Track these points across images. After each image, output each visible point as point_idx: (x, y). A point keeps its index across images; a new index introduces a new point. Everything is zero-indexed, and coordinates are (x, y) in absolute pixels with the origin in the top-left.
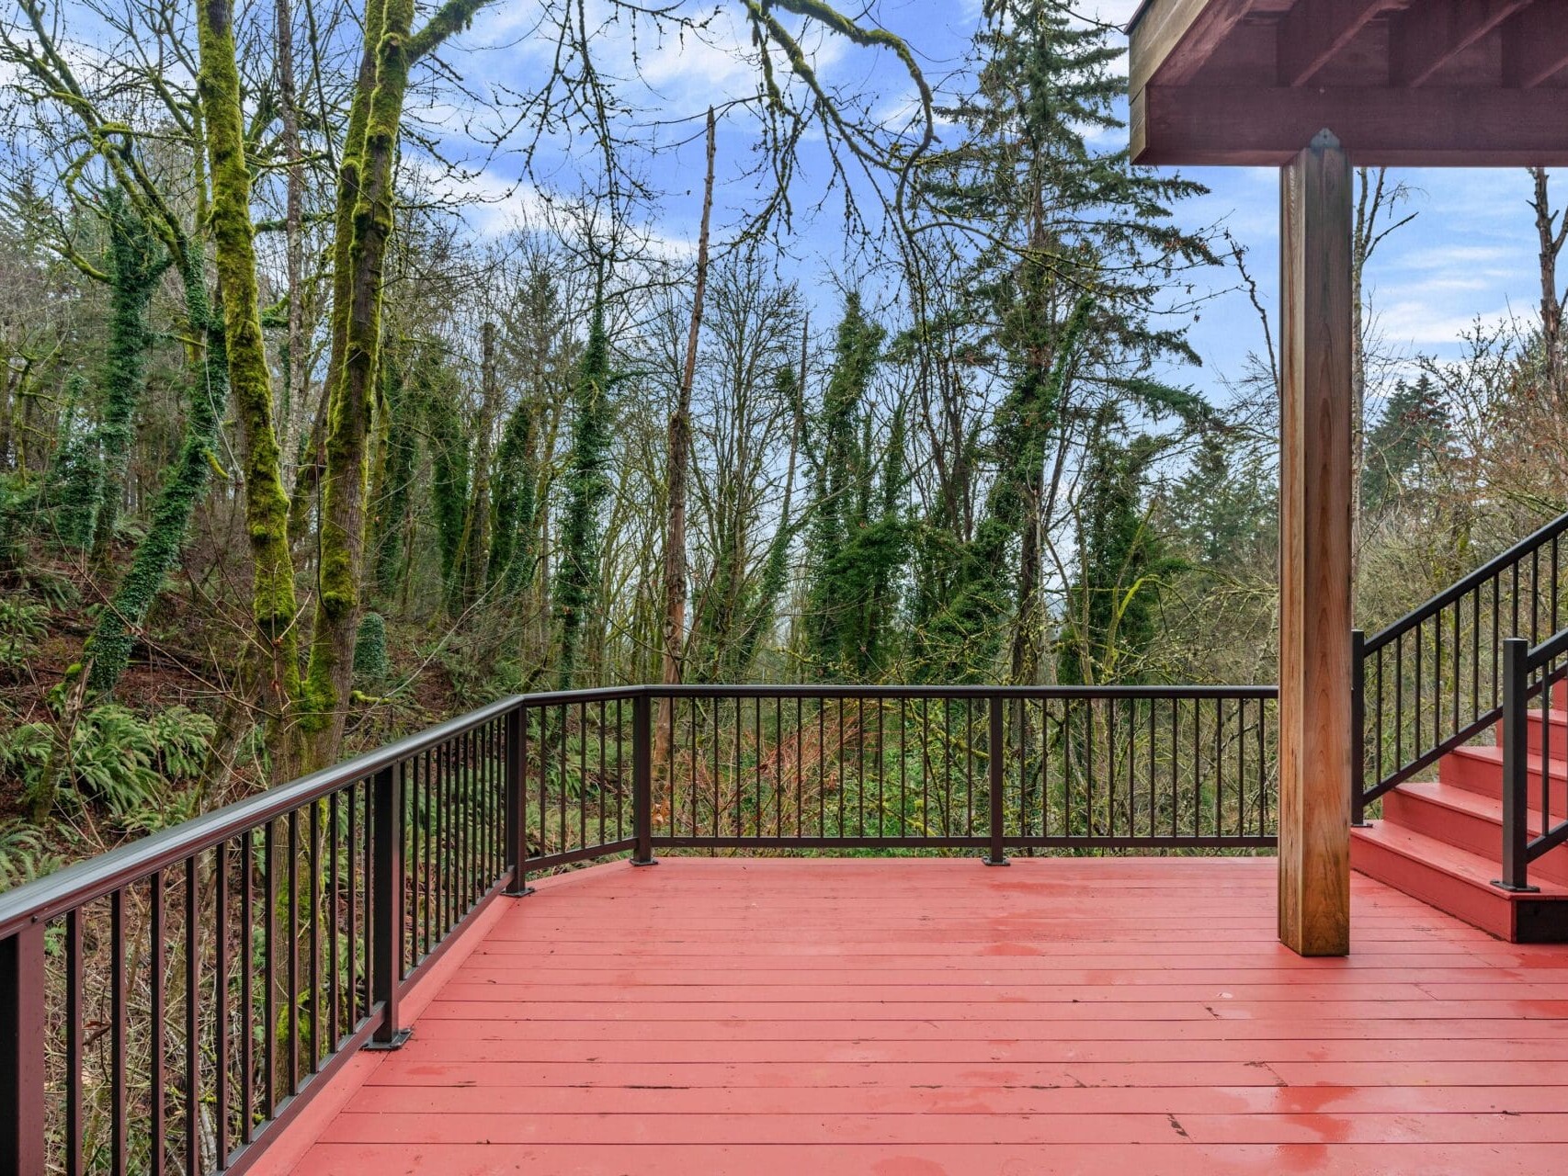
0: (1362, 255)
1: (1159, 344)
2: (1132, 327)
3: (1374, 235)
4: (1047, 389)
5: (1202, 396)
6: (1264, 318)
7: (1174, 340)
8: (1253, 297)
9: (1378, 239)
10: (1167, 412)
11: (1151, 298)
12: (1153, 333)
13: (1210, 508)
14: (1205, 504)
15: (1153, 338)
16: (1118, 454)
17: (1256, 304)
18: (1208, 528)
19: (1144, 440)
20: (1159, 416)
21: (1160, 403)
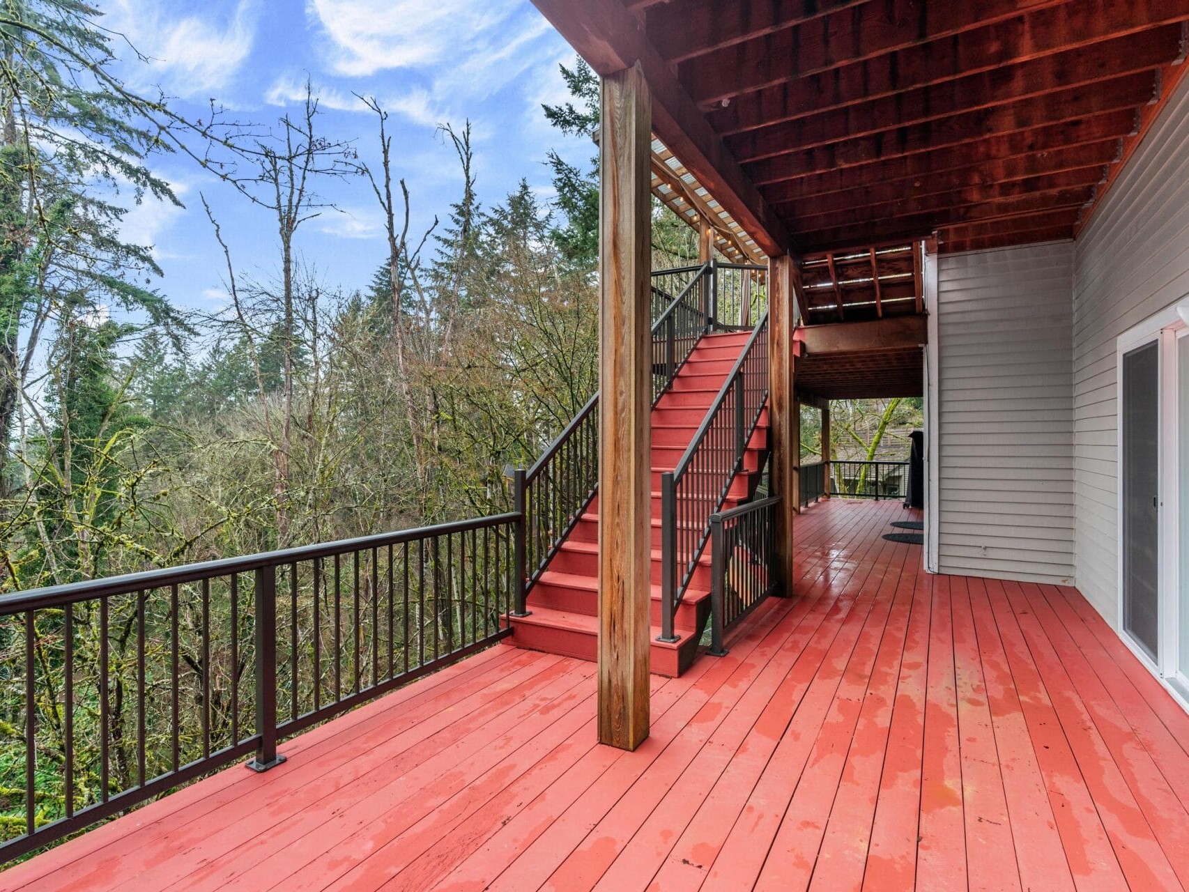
0: (291, 228)
1: (128, 253)
2: (104, 234)
3: (298, 218)
4: (24, 265)
5: (166, 299)
6: (226, 252)
7: (141, 253)
8: (218, 236)
9: (299, 222)
10: (136, 305)
11: (121, 217)
12: (123, 243)
13: (151, 382)
14: (147, 379)
15: (122, 247)
16: (85, 331)
17: (220, 241)
18: (150, 396)
19: (110, 325)
20: (131, 307)
21: (130, 297)
